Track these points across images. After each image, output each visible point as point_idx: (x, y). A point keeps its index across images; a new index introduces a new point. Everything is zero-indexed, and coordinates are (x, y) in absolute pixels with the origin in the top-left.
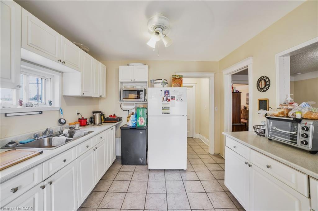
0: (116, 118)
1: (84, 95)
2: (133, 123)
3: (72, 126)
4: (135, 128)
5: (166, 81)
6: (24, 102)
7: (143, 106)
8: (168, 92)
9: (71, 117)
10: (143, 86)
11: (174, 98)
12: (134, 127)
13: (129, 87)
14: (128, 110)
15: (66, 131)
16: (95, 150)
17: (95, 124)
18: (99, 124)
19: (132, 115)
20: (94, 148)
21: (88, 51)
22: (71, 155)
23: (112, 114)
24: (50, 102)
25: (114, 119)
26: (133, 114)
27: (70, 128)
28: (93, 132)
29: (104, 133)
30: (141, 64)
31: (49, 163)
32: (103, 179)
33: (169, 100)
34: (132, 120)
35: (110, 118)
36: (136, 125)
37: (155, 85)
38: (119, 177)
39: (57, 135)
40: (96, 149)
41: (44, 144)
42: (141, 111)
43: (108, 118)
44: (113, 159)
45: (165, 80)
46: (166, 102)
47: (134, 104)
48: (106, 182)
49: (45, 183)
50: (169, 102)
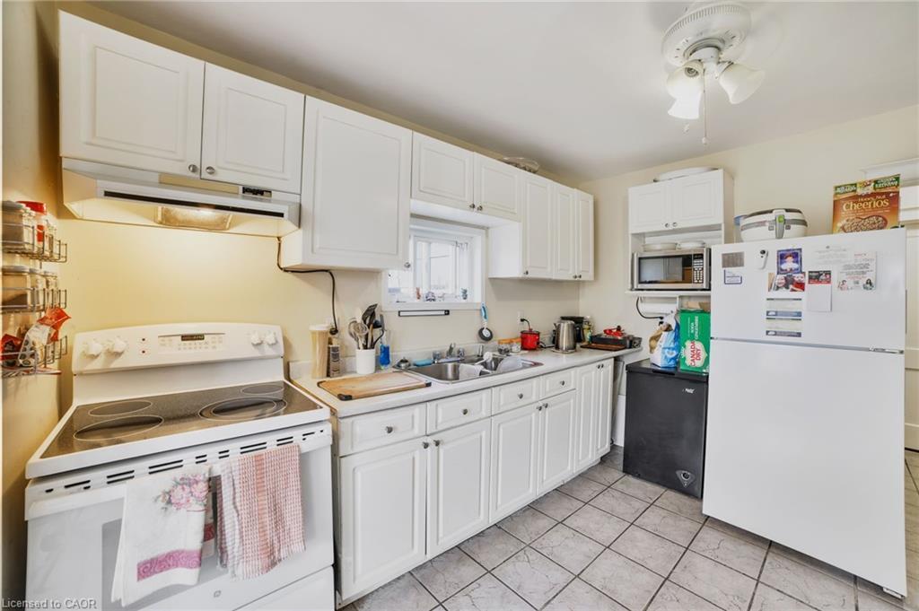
0: (619, 338)
1: (529, 276)
2: (666, 357)
3: (504, 346)
4: (672, 374)
5: (789, 216)
6: (423, 292)
7: (700, 304)
8: (796, 255)
9: (506, 327)
10: (704, 241)
11: (823, 277)
12: (672, 370)
13: (658, 247)
14: (662, 318)
15: (488, 356)
16: (540, 409)
17: (557, 347)
18: (567, 349)
19: (665, 334)
20: (541, 404)
21: (536, 169)
22: (481, 403)
23: (613, 326)
24: (465, 292)
25: (615, 341)
26: (668, 329)
27: (500, 351)
28: (541, 364)
29: (572, 371)
30: (697, 169)
31: (437, 405)
32: (562, 491)
33: (801, 286)
34: (664, 348)
35: (604, 336)
36: (678, 363)
37: (745, 234)
38: (606, 501)
39: (472, 362)
40: (543, 407)
41: (446, 374)
42: (693, 321)
43: (600, 335)
44: (598, 450)
45: (787, 210)
46: (784, 293)
47: (675, 298)
48: (566, 500)
49: (430, 440)
50: (798, 294)
